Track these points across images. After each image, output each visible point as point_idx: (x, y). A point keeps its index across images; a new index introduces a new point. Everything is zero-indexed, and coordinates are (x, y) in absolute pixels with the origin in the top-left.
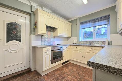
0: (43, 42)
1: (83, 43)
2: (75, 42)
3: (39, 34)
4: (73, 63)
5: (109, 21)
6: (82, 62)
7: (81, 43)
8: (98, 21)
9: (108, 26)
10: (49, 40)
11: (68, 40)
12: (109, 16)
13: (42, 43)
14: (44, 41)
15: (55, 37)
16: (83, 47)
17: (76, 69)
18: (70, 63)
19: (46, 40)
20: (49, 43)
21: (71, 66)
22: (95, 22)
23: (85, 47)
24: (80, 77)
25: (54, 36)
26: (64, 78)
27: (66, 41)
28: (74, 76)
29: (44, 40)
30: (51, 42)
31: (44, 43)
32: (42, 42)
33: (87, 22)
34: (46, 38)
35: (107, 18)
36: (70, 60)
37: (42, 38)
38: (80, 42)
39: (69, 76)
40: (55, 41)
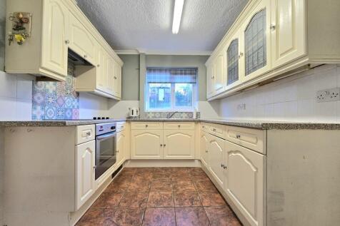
0: (39, 108)
1: (153, 115)
2: (135, 115)
3: (41, 70)
4: (134, 166)
5: (195, 78)
6: (158, 157)
7: (149, 115)
8: (181, 74)
9: (193, 86)
10: (60, 101)
11: (108, 108)
12: (196, 69)
13: (35, 112)
14: (43, 105)
15: (78, 94)
16: (161, 123)
17: (151, 176)
18: (126, 170)
19: (51, 100)
20: (60, 113)
21: (136, 174)
22: (176, 74)
23: (165, 123)
24: (171, 186)
25: (76, 88)
26: (143, 201)
27: (104, 109)
28: (161, 189)
29: (42, 99)
30: (66, 110)
31: (43, 113)
32: (34, 108)
33: (160, 70)
34: (51, 91)
35: (193, 71)
36: (127, 161)
37: (34, 92)
38: (146, 114)
39: (150, 194)
40: (78, 107)
